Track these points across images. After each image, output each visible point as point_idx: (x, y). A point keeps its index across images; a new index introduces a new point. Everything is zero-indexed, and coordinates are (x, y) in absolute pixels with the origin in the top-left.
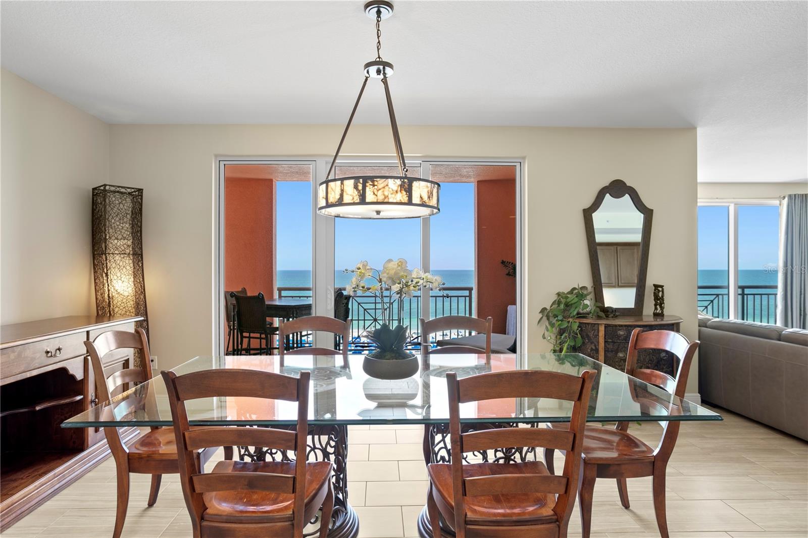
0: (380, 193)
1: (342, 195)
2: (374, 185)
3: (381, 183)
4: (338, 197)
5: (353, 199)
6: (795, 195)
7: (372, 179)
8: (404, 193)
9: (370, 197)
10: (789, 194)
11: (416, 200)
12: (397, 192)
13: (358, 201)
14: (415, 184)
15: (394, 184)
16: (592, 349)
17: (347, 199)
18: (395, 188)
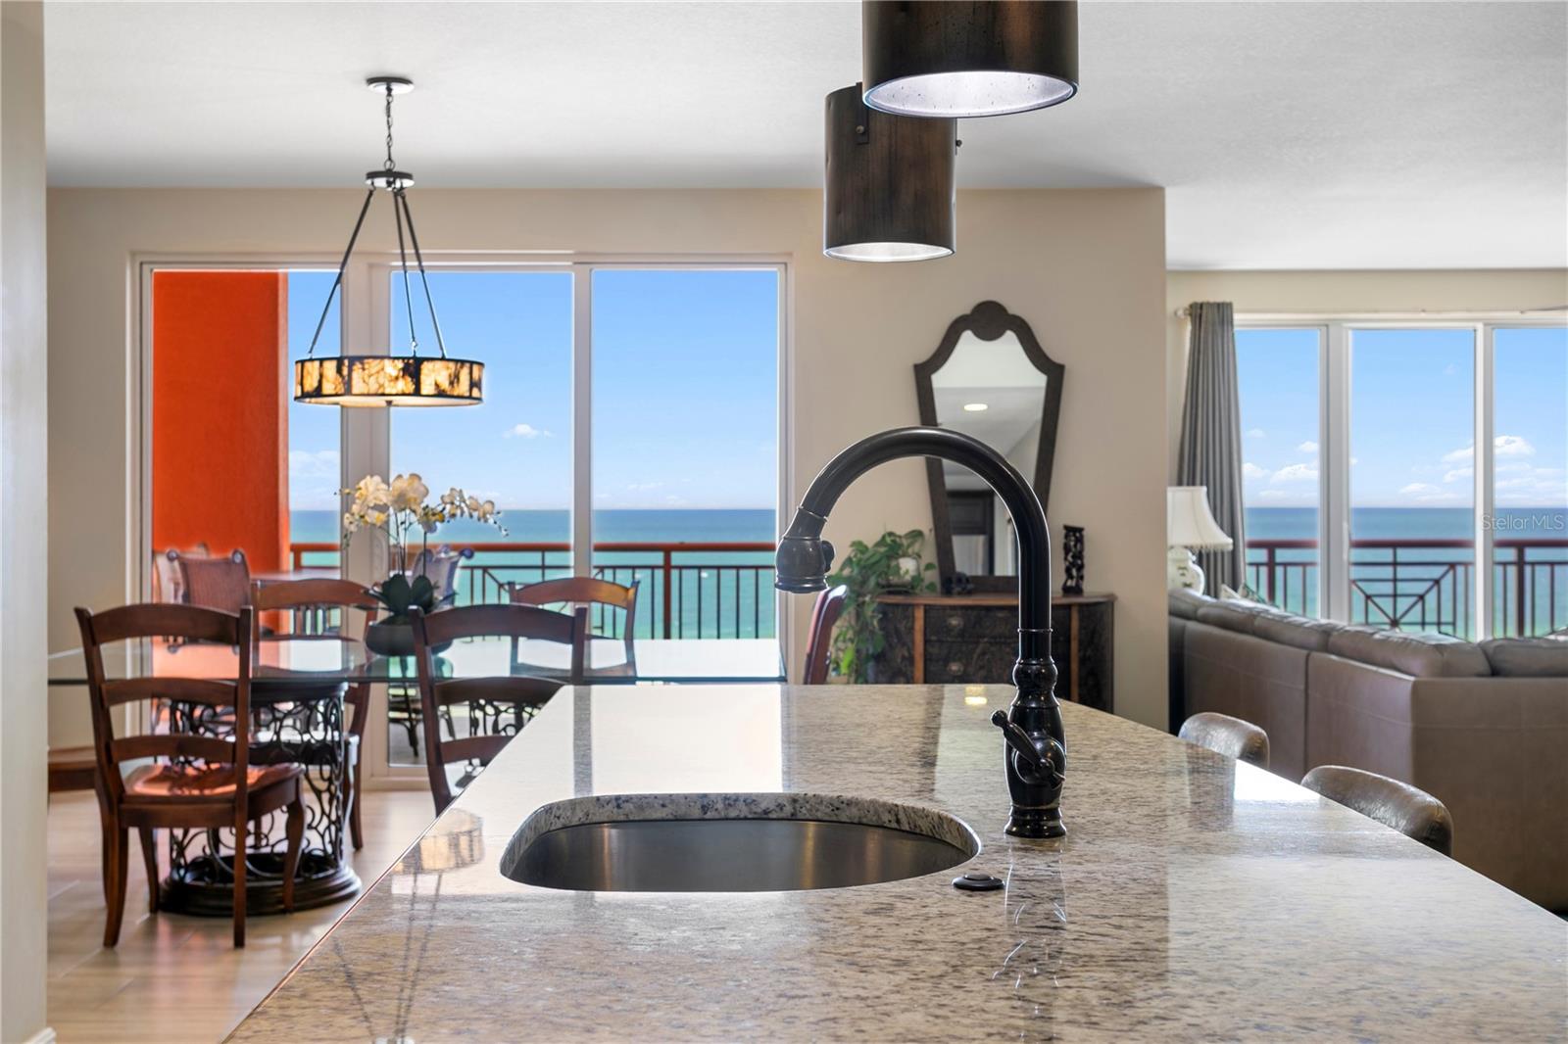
0: (372, 380)
1: (320, 382)
2: (364, 369)
3: (373, 366)
4: (315, 384)
5: (335, 388)
7: (361, 359)
8: (409, 379)
9: (358, 386)
11: (427, 387)
12: (397, 378)
13: (342, 391)
14: (426, 367)
15: (392, 368)
16: (903, 658)
17: (327, 388)
18: (394, 373)
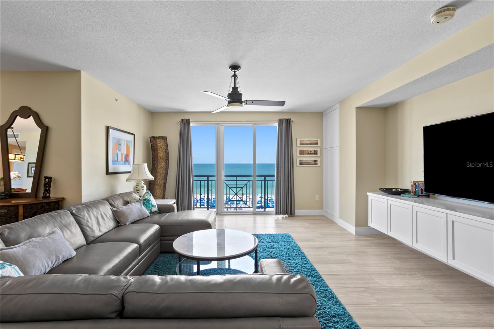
6: (283, 119)
10: (279, 118)
